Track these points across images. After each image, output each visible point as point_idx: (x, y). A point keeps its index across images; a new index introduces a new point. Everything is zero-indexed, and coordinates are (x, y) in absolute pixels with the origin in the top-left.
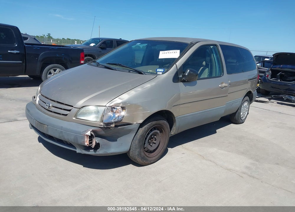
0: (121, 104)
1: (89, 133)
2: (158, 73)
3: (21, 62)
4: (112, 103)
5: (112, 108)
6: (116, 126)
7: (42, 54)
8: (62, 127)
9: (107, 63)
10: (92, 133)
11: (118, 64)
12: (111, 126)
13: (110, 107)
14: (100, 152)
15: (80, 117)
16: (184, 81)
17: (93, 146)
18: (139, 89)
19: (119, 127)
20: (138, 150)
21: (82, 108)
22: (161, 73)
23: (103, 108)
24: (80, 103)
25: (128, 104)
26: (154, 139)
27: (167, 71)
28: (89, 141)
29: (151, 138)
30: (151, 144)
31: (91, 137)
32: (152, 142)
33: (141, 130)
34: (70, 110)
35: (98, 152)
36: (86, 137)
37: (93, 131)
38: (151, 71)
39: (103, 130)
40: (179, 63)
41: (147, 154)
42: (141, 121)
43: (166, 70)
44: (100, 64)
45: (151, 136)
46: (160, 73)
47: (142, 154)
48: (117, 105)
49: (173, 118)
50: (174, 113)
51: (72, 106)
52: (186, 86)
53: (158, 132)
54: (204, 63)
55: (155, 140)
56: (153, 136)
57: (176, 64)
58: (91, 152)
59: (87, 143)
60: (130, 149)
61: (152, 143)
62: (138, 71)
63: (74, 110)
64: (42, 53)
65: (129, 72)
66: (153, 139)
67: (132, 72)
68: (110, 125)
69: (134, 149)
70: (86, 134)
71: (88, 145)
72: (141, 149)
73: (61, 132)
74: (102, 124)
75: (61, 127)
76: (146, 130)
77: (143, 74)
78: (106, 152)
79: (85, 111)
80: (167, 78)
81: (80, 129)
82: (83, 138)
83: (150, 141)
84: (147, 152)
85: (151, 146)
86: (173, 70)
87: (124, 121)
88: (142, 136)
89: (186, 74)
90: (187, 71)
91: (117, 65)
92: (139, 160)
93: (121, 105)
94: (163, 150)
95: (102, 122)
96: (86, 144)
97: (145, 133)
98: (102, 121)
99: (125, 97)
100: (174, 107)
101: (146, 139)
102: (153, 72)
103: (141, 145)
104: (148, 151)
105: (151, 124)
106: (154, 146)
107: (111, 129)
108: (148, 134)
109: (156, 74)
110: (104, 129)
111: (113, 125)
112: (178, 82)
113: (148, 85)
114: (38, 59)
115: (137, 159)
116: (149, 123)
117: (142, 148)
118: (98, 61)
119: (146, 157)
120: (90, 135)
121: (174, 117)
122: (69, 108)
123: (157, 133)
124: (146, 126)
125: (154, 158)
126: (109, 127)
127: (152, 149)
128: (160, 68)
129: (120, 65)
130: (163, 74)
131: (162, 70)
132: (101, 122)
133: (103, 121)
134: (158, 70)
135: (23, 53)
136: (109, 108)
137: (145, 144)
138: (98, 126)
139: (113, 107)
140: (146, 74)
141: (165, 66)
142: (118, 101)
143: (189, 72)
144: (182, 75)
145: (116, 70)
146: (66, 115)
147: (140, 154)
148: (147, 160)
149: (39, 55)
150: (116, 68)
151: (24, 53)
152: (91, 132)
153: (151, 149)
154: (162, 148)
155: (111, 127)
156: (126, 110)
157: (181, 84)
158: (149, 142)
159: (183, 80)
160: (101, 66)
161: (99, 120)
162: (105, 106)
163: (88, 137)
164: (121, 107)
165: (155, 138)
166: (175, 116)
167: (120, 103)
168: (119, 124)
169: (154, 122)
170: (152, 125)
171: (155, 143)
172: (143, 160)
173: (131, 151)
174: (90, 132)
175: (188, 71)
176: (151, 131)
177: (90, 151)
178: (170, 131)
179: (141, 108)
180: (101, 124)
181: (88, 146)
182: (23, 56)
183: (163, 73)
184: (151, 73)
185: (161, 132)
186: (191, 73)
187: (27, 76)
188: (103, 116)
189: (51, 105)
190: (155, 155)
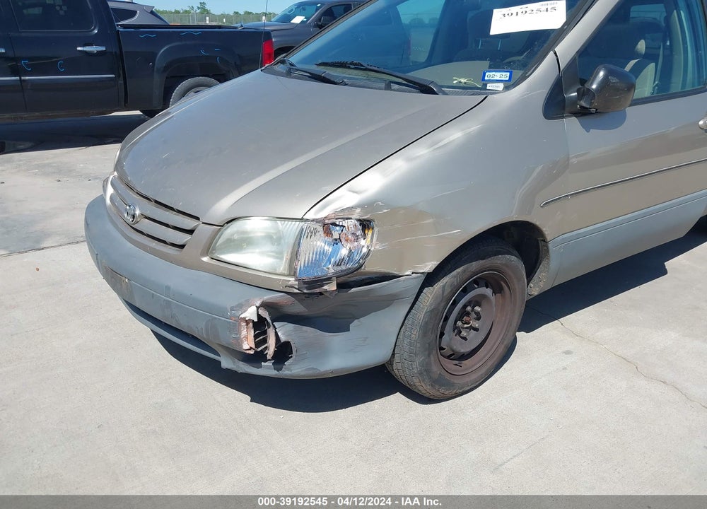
0: (358, 210)
1: (251, 313)
2: (489, 86)
3: (113, 76)
4: (324, 207)
5: (328, 226)
6: (342, 286)
7: (162, 51)
8: (168, 288)
9: (320, 61)
10: (262, 312)
11: (352, 63)
12: (326, 287)
13: (317, 221)
14: (294, 369)
15: (223, 253)
16: (582, 113)
17: (270, 352)
18: (421, 152)
19: (354, 290)
20: (419, 359)
21: (228, 223)
22: (501, 86)
23: (295, 227)
24: (223, 206)
25: (381, 208)
26: (473, 315)
27: (523, 78)
28: (256, 337)
29: (464, 313)
30: (464, 333)
31: (260, 326)
32: (466, 326)
33: (430, 294)
34: (191, 232)
35: (289, 369)
36: (244, 324)
37: (265, 305)
38: (463, 80)
39: (299, 301)
40: (567, 48)
41: (450, 364)
42: (429, 266)
43: (518, 73)
44: (299, 66)
45: (465, 306)
46: (496, 84)
47: (436, 369)
48: (345, 214)
49: (541, 244)
50: (544, 229)
51: (198, 219)
52: (588, 131)
53: (488, 292)
54: (642, 46)
55: (478, 318)
56: (469, 308)
57: (557, 49)
58: (267, 369)
59: (248, 345)
60: (393, 354)
61: (467, 328)
62: (415, 83)
63: (203, 232)
64: (162, 48)
65: (388, 87)
66: (468, 314)
67: (396, 86)
68: (323, 285)
69: (406, 355)
70: (242, 316)
71: (251, 348)
72: (429, 355)
73: (168, 304)
74: (292, 280)
75: (166, 287)
76: (446, 293)
77: (434, 93)
78: (313, 368)
79: (236, 237)
80: (523, 103)
81: (225, 295)
82: (234, 327)
83: (459, 323)
84: (449, 357)
85: (465, 339)
86: (544, 72)
87: (371, 267)
88: (433, 312)
89: (592, 84)
90: (598, 73)
91: (349, 68)
92: (424, 388)
93: (357, 214)
94: (503, 346)
95: (294, 275)
96: (246, 346)
97: (443, 304)
98: (292, 273)
99: (371, 184)
100: (546, 208)
101: (446, 319)
102: (472, 83)
103: (429, 344)
104: (453, 354)
105: (464, 271)
106: (474, 339)
107: (327, 297)
108: (455, 303)
109: (481, 89)
110: (303, 297)
111: (332, 287)
112: (563, 117)
113: (454, 135)
114: (153, 66)
115: (417, 384)
116: (458, 270)
117: (434, 352)
118: (295, 58)
119: (447, 376)
120: (256, 320)
121: (544, 240)
122: (188, 223)
123: (484, 297)
124: (446, 280)
125: (474, 377)
126: (318, 290)
127: (464, 348)
128: (495, 67)
129: (359, 67)
130: (507, 88)
131: (505, 76)
132: (289, 275)
133: (295, 272)
134: (490, 75)
135: (116, 53)
136: (313, 226)
137: (442, 334)
138: (281, 289)
139: (330, 222)
140: (445, 93)
141: (514, 62)
142: (345, 199)
143: (606, 77)
144: (578, 91)
145: (346, 85)
146: (182, 246)
147: (425, 371)
148: (449, 385)
149: (156, 54)
150: (345, 78)
151: (118, 52)
152: (258, 308)
153: (462, 351)
154: (502, 342)
155: (326, 291)
156: (376, 230)
157: (571, 125)
158: (455, 328)
159: (581, 107)
160: (301, 73)
161: (282, 267)
162: (302, 219)
163: (251, 324)
164: (358, 220)
165: (477, 313)
166: (548, 238)
167: (352, 209)
168: (354, 279)
169: (475, 265)
170: (468, 274)
171: (476, 330)
172: (437, 387)
173: (397, 358)
174: (256, 308)
175: (602, 74)
176: (465, 291)
177: (261, 367)
178: (528, 285)
179: (431, 221)
180: (290, 283)
181: (252, 352)
182: (116, 60)
183: (509, 85)
184: (465, 88)
185: (498, 290)
186: (613, 80)
187: (138, 112)
188: (295, 255)
189: (138, 212)
190: (475, 365)
